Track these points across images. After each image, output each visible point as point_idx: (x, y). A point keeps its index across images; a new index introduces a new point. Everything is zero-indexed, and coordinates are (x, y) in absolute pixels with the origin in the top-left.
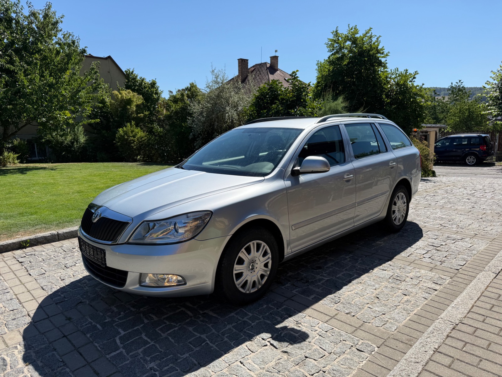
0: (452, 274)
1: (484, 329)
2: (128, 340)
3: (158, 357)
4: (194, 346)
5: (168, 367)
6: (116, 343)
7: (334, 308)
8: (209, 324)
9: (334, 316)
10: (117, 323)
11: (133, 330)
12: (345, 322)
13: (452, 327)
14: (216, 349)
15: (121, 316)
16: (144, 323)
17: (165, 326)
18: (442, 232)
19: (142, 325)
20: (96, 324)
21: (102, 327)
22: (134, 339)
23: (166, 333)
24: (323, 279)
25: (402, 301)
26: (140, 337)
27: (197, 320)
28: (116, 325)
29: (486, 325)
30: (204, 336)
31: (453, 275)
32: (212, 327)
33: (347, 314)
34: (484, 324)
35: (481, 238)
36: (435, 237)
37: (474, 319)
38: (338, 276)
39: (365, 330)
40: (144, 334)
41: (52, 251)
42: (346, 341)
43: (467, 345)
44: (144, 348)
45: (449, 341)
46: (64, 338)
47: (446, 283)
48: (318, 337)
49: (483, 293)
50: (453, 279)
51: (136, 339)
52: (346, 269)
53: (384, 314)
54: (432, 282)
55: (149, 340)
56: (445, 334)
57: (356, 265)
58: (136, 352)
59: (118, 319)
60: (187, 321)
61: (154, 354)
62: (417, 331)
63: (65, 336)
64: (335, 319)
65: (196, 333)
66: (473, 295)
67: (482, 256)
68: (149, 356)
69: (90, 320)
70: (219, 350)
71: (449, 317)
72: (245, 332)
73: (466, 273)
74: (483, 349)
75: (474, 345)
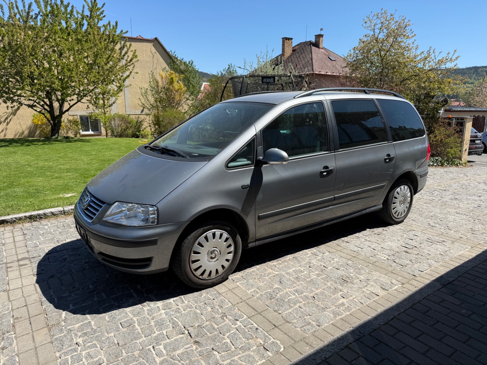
0: (406, 280)
1: (388, 344)
3: (88, 333)
4: (123, 327)
5: (91, 343)
6: (61, 316)
7: (266, 304)
8: (146, 308)
11: (81, 306)
12: (268, 318)
13: (357, 338)
14: (139, 331)
16: (93, 300)
18: (426, 232)
20: (54, 297)
21: (58, 300)
24: (273, 273)
25: (335, 304)
28: (70, 300)
29: (394, 339)
30: (135, 319)
33: (275, 311)
35: (464, 243)
38: (288, 271)
39: (282, 330)
40: (88, 311)
41: (54, 226)
42: (258, 338)
44: (81, 323)
45: (344, 352)
46: (26, 307)
47: (394, 289)
48: (235, 330)
50: (403, 286)
53: (310, 315)
54: (379, 287)
55: (88, 317)
58: (73, 326)
59: (75, 294)
61: (86, 330)
64: (261, 314)
65: (130, 315)
68: (82, 331)
69: (52, 293)
70: (141, 333)
72: (172, 319)
73: (421, 280)
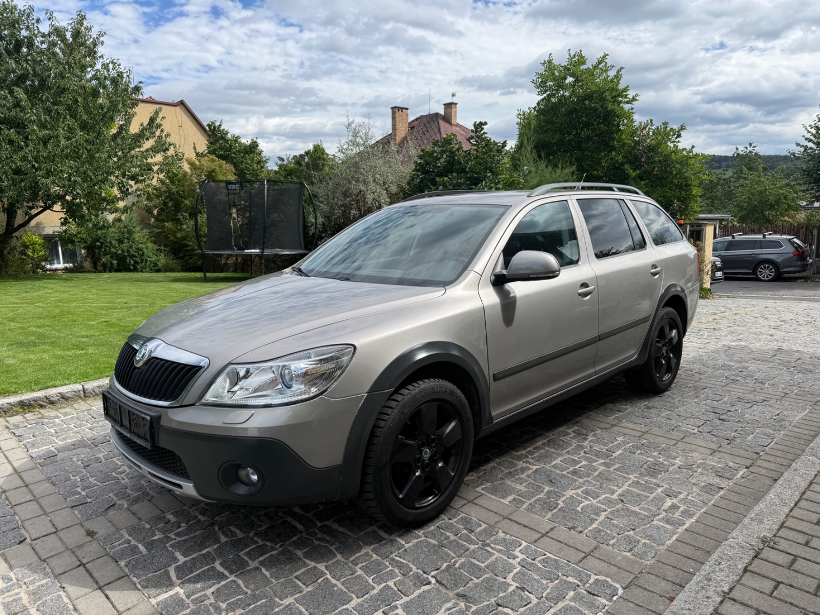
0: (748, 460)
1: (808, 558)
2: (192, 572)
3: (240, 602)
4: (304, 584)
6: (169, 577)
7: (547, 518)
8: (332, 545)
9: (547, 533)
10: (174, 541)
11: (201, 555)
12: (566, 542)
13: (752, 553)
14: (341, 589)
15: (180, 530)
16: (220, 542)
17: (256, 547)
18: (729, 389)
19: (215, 547)
20: (136, 543)
21: (147, 549)
22: (201, 570)
23: (257, 561)
24: (529, 469)
25: (663, 508)
26: (212, 567)
27: (311, 538)
28: (172, 546)
29: (812, 550)
30: (321, 567)
31: (749, 463)
32: (337, 550)
33: (569, 529)
34: (808, 549)
35: (795, 401)
36: (718, 398)
37: (791, 541)
38: (554, 463)
39: (602, 558)
40: (219, 562)
41: (72, 418)
42: (566, 576)
43: (781, 586)
44: (217, 586)
45: (748, 580)
46: (81, 568)
47: (739, 476)
48: (519, 568)
49: (804, 493)
50: (750, 470)
51: (205, 571)
52: (568, 452)
53: (634, 530)
54: (714, 475)
55: (226, 573)
56: (741, 566)
57: (584, 444)
58: (203, 593)
59: (175, 534)
60: (294, 539)
61: (234, 598)
62: (690, 561)
63: (82, 564)
64: (549, 537)
65: (307, 561)
66: (788, 497)
67: (798, 430)
68: (225, 601)
69: (127, 537)
70: (347, 591)
71: (746, 536)
72: (393, 559)
73: (772, 459)
74: (807, 595)
75: (791, 586)
